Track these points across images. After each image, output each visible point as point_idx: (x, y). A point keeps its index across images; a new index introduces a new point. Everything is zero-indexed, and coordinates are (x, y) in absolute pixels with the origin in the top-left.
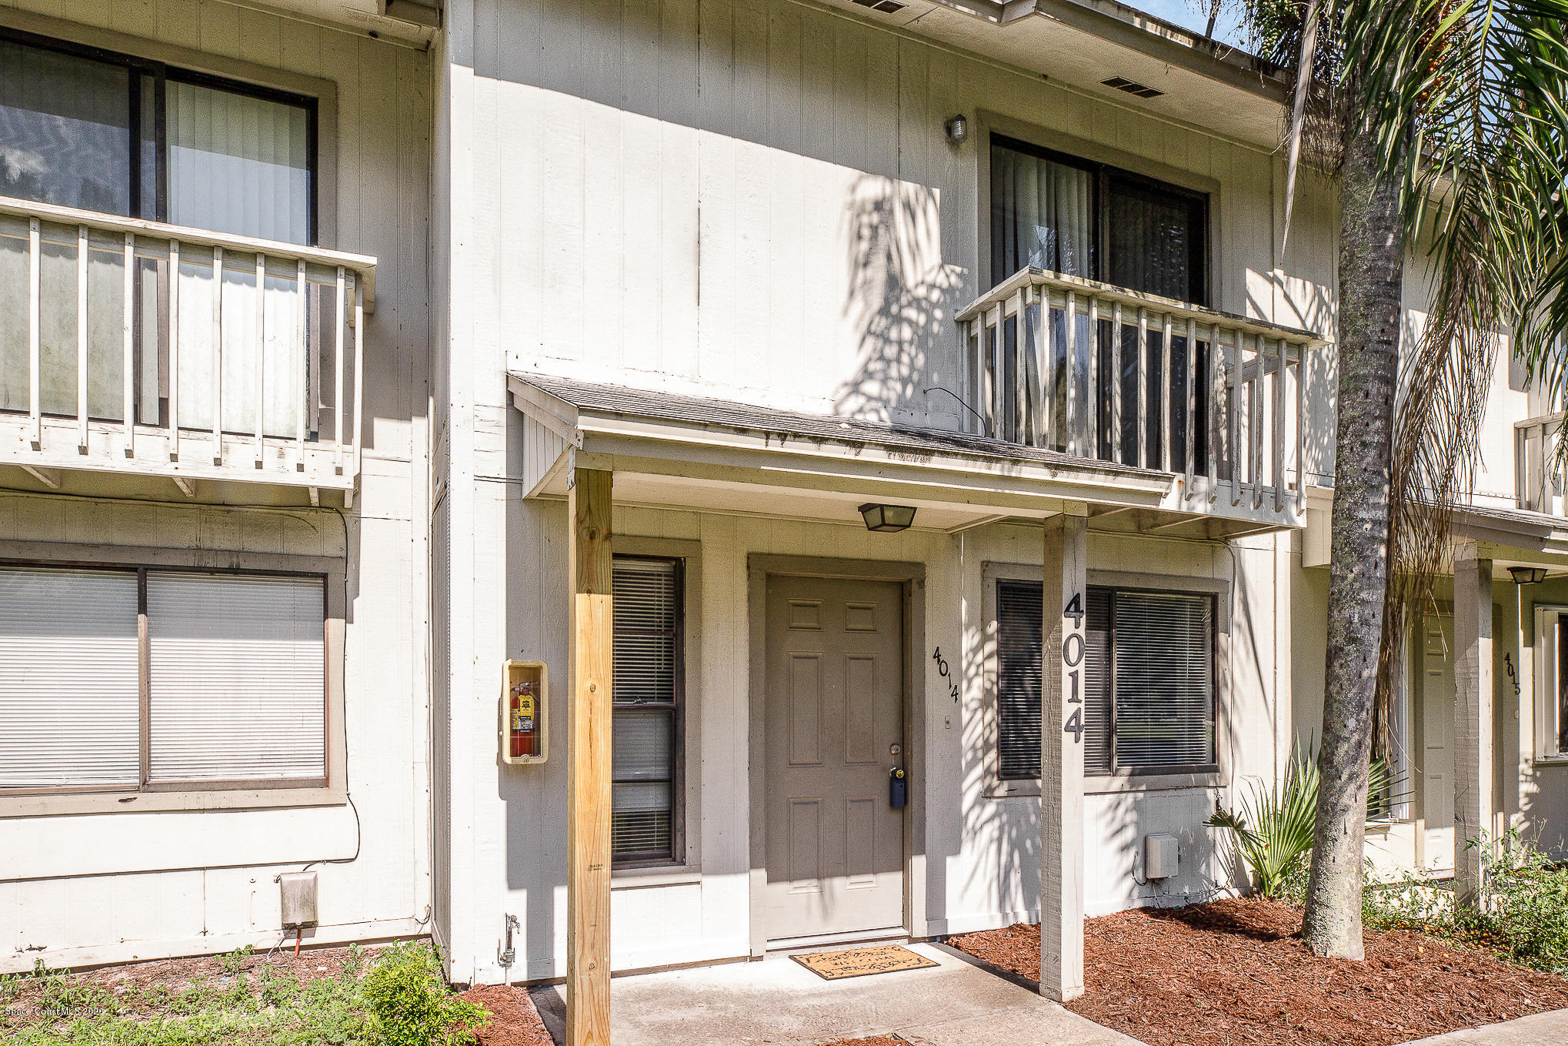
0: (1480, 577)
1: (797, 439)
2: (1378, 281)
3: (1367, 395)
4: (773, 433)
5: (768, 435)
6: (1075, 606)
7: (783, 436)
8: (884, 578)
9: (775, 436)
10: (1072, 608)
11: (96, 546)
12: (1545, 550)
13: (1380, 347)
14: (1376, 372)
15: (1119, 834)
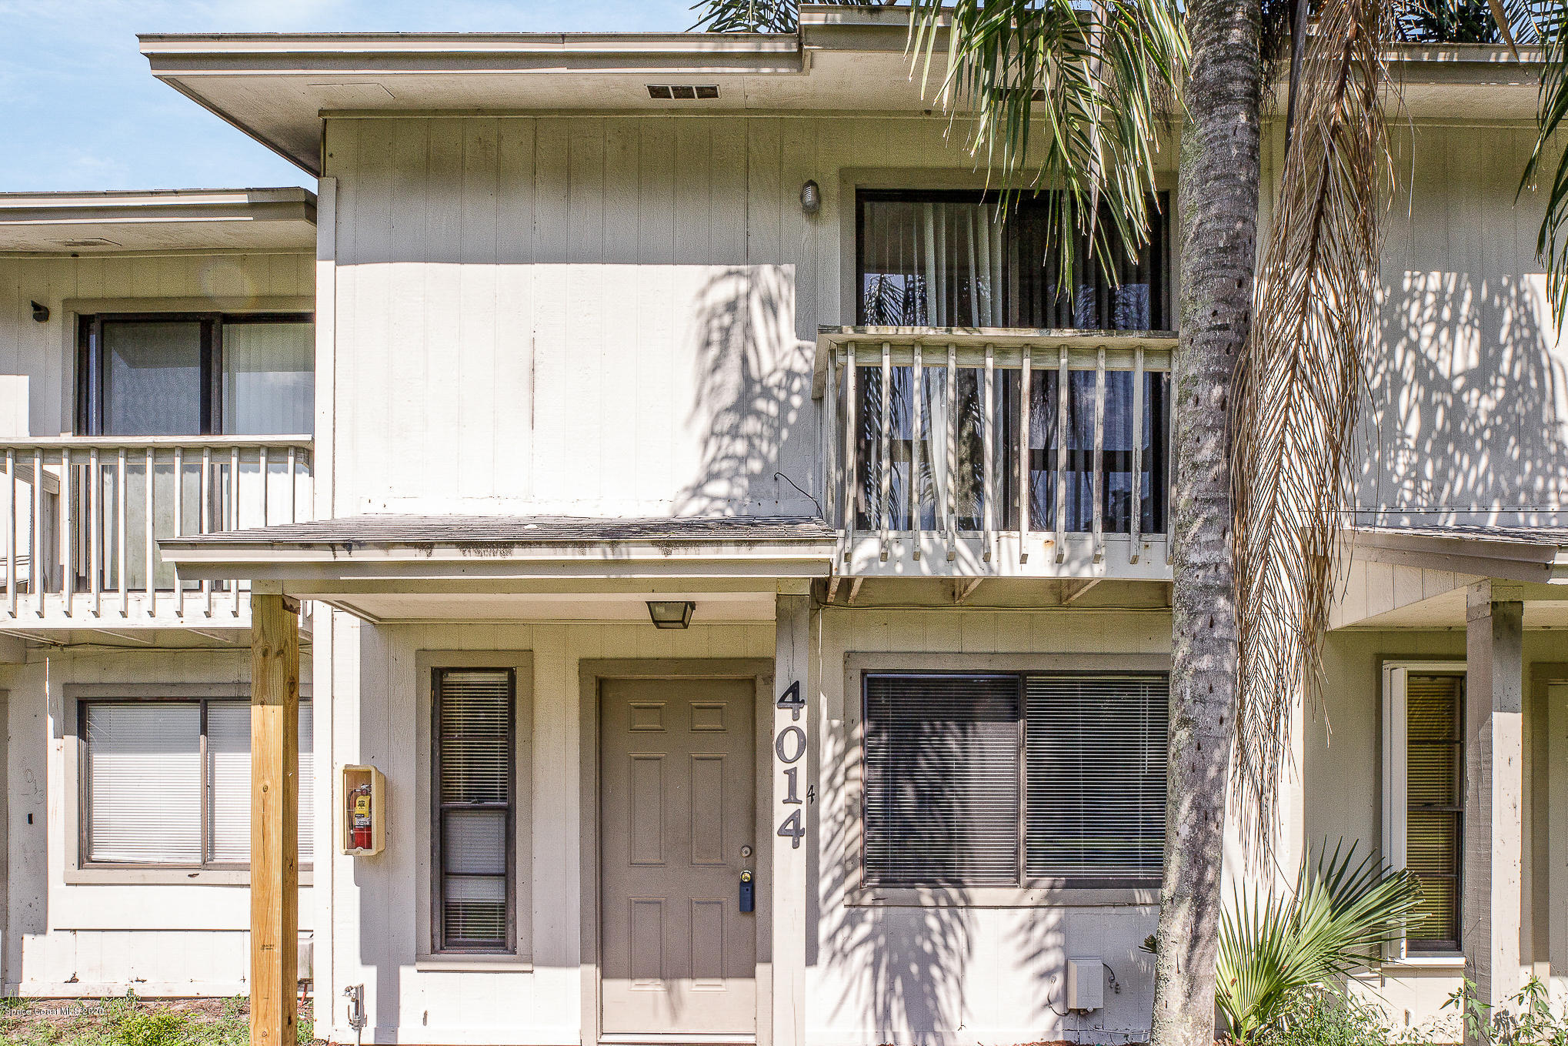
0: (1496, 627)
1: (362, 547)
2: (1207, 250)
3: (1197, 401)
4: (337, 544)
5: (332, 546)
6: (793, 696)
7: (348, 546)
8: (734, 676)
9: (341, 547)
10: (789, 698)
11: (174, 685)
12: (1552, 581)
13: (1211, 336)
14: (1207, 369)
15: (1035, 959)
